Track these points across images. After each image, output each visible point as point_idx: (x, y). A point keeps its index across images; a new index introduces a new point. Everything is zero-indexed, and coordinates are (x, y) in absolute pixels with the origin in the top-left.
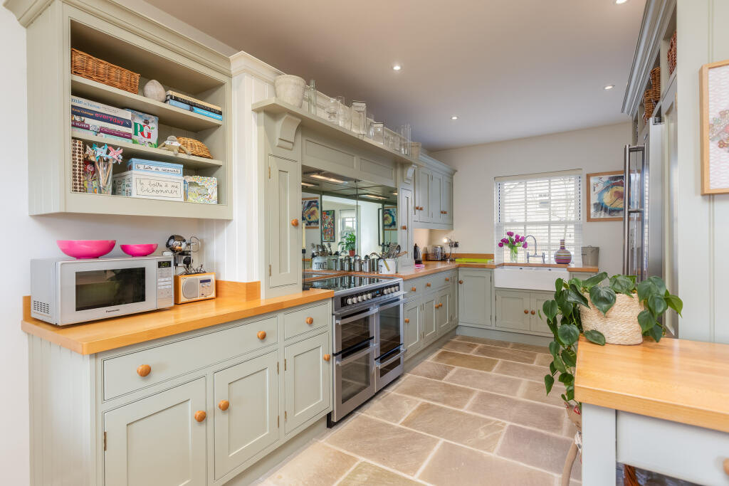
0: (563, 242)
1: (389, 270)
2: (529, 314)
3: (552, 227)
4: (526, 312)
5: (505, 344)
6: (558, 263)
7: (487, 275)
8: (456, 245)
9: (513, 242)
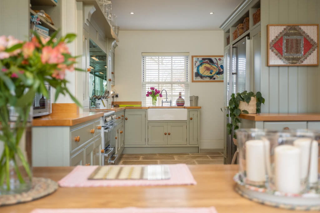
0: (180, 94)
1: (105, 106)
2: (167, 134)
3: (173, 85)
4: (165, 134)
5: (155, 154)
6: (178, 106)
7: (143, 113)
8: (117, 96)
9: (154, 93)
